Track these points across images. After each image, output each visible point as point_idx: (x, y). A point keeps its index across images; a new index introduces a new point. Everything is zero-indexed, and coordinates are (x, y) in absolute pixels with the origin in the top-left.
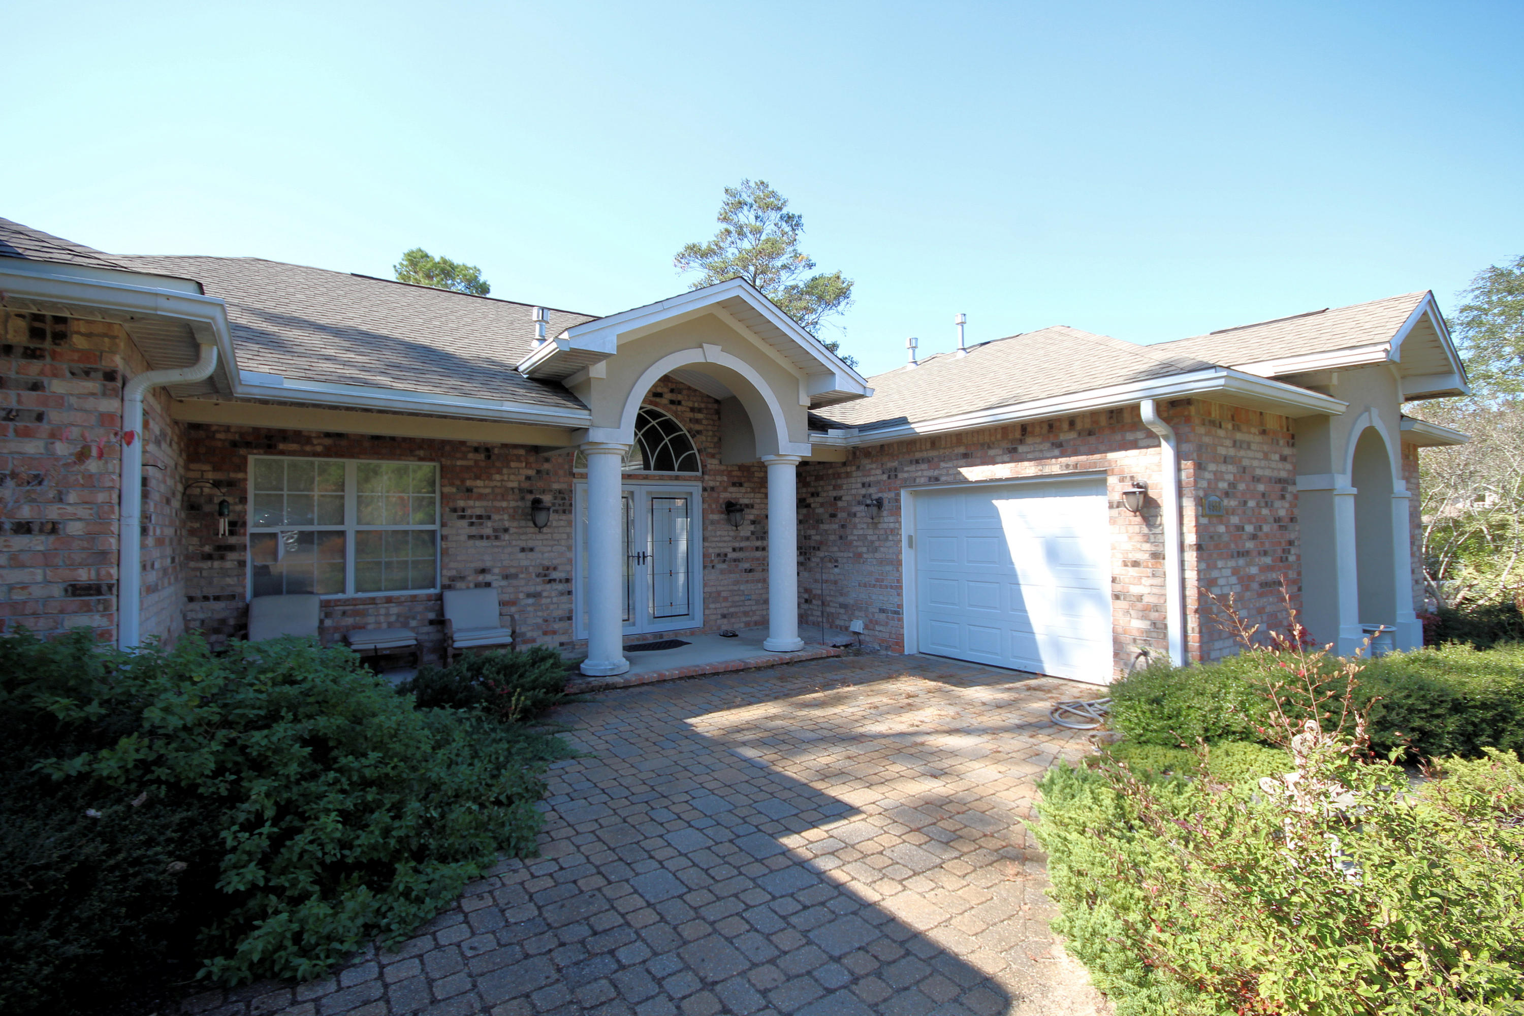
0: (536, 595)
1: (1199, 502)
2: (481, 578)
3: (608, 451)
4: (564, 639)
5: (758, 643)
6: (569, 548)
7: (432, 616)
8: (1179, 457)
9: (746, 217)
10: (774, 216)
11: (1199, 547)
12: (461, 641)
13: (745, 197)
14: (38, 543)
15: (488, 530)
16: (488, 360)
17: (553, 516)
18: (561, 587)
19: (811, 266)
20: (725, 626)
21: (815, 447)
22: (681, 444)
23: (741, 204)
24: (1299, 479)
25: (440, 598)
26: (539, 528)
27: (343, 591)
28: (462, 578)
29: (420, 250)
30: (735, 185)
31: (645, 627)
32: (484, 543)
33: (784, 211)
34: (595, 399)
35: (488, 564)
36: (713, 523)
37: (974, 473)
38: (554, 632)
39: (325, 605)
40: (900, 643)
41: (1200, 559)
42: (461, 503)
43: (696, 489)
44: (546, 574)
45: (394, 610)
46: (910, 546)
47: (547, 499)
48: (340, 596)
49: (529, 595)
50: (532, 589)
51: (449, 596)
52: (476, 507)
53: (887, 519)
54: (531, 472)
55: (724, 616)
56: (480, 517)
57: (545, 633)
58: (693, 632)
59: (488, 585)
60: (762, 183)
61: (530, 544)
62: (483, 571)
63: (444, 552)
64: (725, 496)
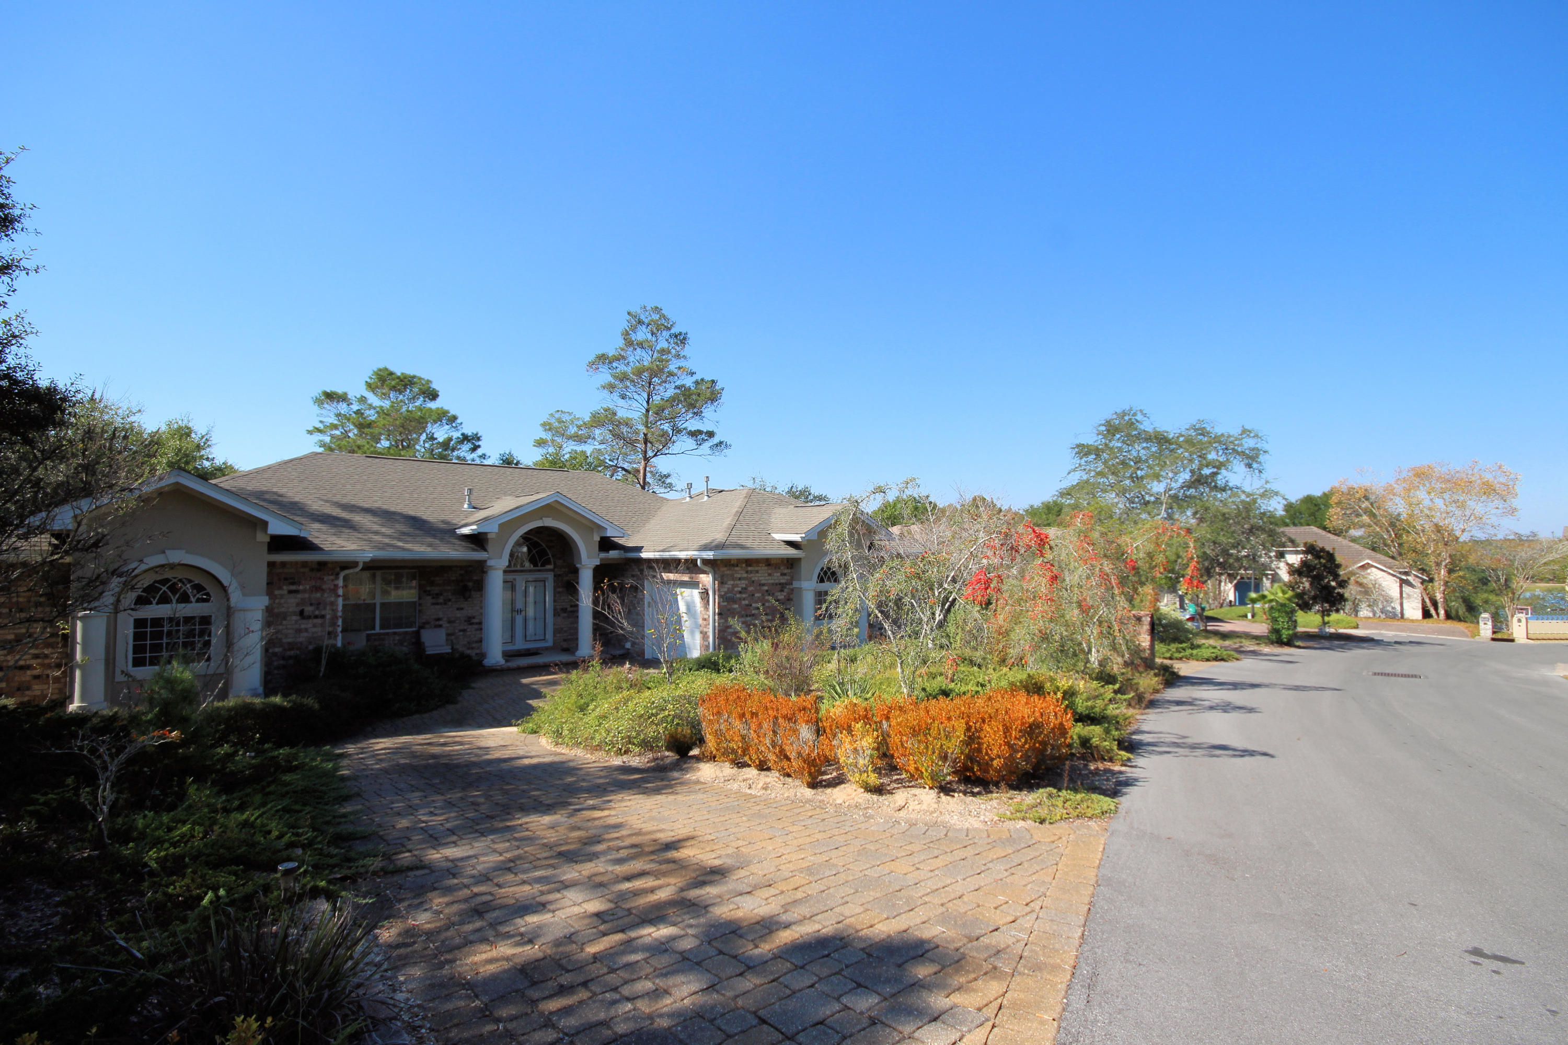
0: (464, 631)
1: (720, 596)
2: (437, 623)
3: (496, 569)
4: (478, 651)
5: (573, 653)
6: (481, 608)
7: (414, 640)
8: (714, 579)
9: (642, 334)
10: (666, 334)
11: (719, 614)
12: (429, 651)
13: (643, 317)
14: (319, 621)
15: (441, 600)
16: (444, 522)
17: (473, 593)
18: (476, 626)
19: (692, 374)
20: (565, 645)
21: (601, 560)
22: (542, 553)
23: (640, 322)
24: (794, 582)
25: (417, 634)
26: (466, 599)
27: (374, 628)
28: (428, 623)
29: (386, 369)
30: (636, 309)
31: (520, 644)
32: (438, 607)
33: (673, 331)
34: (490, 547)
35: (441, 616)
36: (559, 592)
37: (666, 576)
38: (473, 648)
39: (368, 636)
40: (644, 654)
41: (719, 619)
42: (428, 588)
43: (550, 577)
44: (469, 620)
45: (397, 638)
46: (649, 606)
47: (470, 584)
48: (373, 632)
49: (460, 631)
50: (462, 628)
51: (422, 631)
52: (436, 590)
53: (640, 595)
54: (462, 572)
55: (565, 640)
56: (437, 594)
57: (469, 649)
58: (547, 649)
59: (440, 626)
60: (657, 308)
61: (462, 606)
62: (439, 619)
63: (420, 611)
64: (566, 578)
